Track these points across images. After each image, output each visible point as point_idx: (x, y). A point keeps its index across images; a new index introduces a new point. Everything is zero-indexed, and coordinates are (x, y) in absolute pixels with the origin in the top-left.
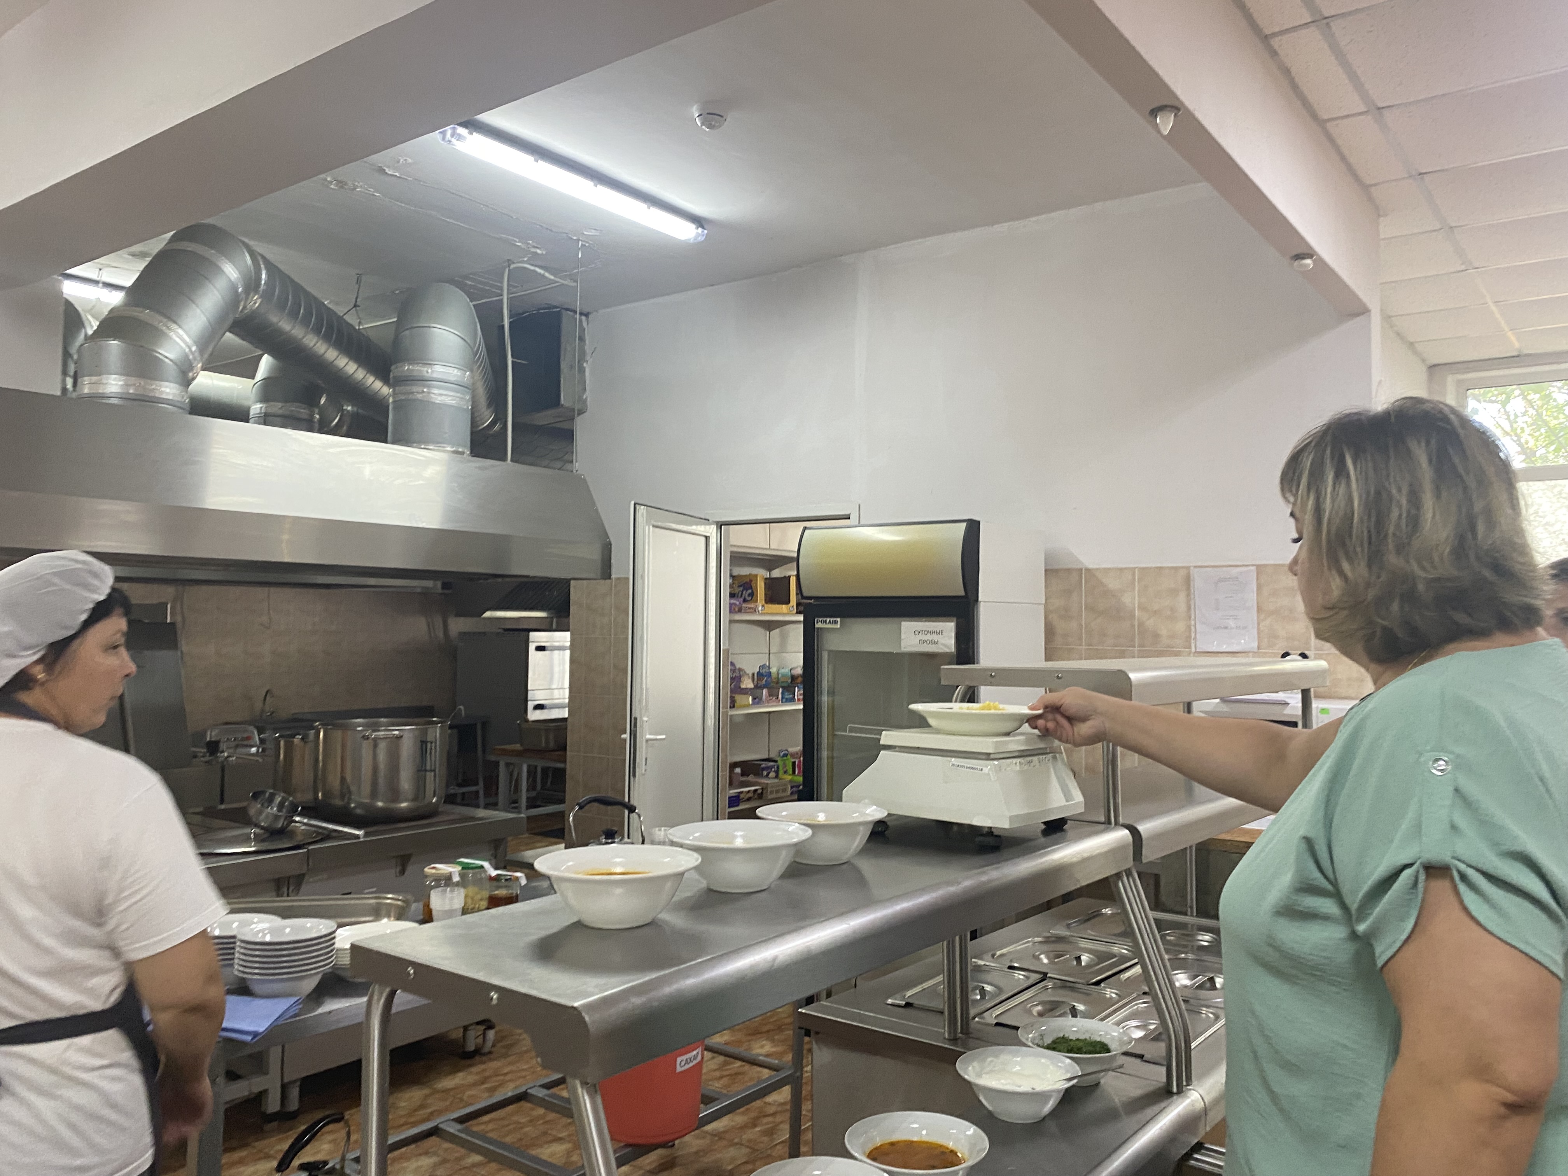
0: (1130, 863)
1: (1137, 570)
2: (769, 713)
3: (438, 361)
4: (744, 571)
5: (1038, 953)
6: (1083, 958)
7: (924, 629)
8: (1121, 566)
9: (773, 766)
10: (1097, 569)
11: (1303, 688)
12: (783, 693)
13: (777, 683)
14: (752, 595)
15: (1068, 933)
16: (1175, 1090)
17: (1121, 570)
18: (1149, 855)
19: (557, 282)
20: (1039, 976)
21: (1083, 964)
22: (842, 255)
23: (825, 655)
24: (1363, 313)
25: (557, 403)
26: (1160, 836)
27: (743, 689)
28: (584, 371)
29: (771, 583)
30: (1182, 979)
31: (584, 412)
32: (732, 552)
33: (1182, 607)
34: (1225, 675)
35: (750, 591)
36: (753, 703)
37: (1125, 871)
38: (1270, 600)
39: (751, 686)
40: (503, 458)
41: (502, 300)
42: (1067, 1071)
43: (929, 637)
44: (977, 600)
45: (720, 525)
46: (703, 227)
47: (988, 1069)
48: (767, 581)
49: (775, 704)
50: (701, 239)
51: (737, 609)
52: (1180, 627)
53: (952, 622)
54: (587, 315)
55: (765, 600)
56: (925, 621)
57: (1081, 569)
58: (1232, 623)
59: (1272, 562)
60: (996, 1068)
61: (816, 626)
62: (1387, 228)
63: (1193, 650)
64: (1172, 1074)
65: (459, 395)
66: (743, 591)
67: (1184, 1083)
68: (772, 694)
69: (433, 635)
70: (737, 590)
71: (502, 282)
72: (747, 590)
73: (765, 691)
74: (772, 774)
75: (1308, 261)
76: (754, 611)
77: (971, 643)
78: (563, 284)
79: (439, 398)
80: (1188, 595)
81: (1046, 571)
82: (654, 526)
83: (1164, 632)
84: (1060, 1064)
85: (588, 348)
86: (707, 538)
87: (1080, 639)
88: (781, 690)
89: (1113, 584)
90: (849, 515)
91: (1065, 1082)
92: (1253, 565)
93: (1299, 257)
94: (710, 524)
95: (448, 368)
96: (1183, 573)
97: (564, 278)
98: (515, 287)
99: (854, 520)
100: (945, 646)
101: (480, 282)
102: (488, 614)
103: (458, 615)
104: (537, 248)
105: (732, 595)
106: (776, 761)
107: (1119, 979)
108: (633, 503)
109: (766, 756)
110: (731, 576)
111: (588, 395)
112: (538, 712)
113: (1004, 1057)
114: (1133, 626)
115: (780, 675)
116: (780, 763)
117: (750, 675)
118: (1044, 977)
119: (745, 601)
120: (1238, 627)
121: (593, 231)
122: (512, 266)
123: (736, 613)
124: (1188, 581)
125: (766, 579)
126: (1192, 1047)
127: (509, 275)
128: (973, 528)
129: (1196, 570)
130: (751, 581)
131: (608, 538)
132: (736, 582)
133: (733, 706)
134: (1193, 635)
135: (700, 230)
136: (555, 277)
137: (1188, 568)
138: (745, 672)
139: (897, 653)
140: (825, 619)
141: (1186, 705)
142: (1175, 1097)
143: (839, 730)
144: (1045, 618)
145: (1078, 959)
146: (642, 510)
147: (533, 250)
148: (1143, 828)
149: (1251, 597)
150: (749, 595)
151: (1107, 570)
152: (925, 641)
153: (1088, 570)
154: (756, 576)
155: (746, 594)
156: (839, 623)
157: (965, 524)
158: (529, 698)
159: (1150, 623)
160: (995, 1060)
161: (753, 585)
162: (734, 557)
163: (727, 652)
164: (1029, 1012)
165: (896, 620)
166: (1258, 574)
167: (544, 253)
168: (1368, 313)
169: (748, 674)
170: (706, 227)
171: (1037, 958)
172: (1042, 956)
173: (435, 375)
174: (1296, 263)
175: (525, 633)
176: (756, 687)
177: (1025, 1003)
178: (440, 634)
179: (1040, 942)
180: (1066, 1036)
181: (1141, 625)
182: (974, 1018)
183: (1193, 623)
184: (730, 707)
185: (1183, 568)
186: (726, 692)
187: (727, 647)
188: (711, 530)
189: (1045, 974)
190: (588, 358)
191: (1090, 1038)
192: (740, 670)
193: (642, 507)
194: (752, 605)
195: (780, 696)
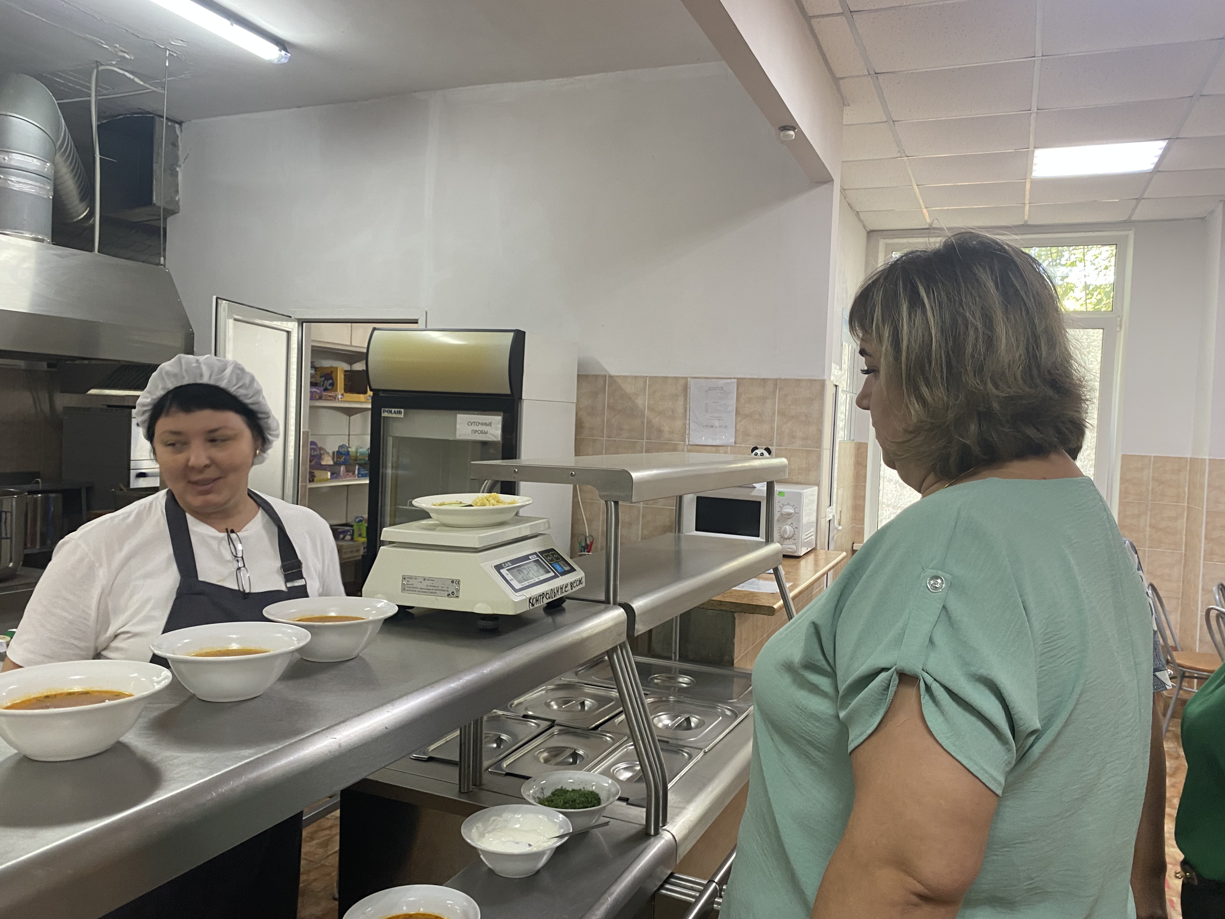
0: (624, 638)
1: (648, 378)
2: (348, 486)
3: (16, 150)
4: (327, 363)
5: (549, 700)
6: (587, 703)
7: (476, 421)
8: (634, 374)
9: (348, 531)
10: (619, 376)
11: (768, 481)
12: (359, 469)
13: (356, 460)
14: (332, 385)
15: (577, 680)
16: (652, 832)
17: (636, 377)
18: (640, 628)
19: (149, 89)
20: (548, 723)
21: (586, 708)
22: (416, 92)
23: (390, 441)
24: (829, 182)
25: (148, 202)
26: (651, 611)
27: (323, 465)
28: (177, 176)
29: (350, 376)
30: (663, 721)
31: (177, 213)
32: (312, 346)
33: (681, 410)
34: (710, 472)
35: (330, 381)
36: (332, 478)
37: (620, 645)
38: (746, 406)
39: (331, 463)
40: (91, 250)
41: (90, 101)
42: (561, 828)
43: (480, 428)
44: (520, 398)
45: (301, 322)
46: (286, 50)
47: (492, 827)
48: (347, 373)
49: (352, 478)
50: (284, 61)
51: (317, 397)
52: (679, 423)
53: (500, 415)
54: (180, 123)
55: (345, 389)
56: (477, 414)
57: (605, 376)
58: (716, 423)
59: (749, 377)
60: (498, 826)
61: (383, 415)
62: (849, 116)
63: (687, 443)
64: (651, 817)
65: (38, 184)
66: (324, 382)
67: (661, 825)
68: (350, 471)
69: (39, 408)
70: (319, 380)
71: (90, 82)
72: (328, 380)
73: (343, 468)
74: (348, 537)
75: (792, 133)
76: (334, 398)
77: (514, 434)
78: (154, 91)
79: (17, 185)
80: (686, 399)
81: (578, 375)
82: (235, 320)
83: (666, 429)
84: (555, 820)
85: (181, 153)
86: (288, 333)
87: (602, 431)
88: (357, 467)
89: (629, 389)
90: (417, 320)
91: (556, 839)
92: (734, 378)
93: (785, 128)
94: (293, 321)
95: (26, 157)
96: (682, 382)
97: (155, 85)
98: (106, 89)
99: (421, 324)
100: (493, 435)
101: (71, 81)
102: (93, 391)
103: (63, 391)
104: (125, 52)
105: (313, 384)
106: (352, 526)
107: (614, 723)
108: (214, 297)
109: (344, 522)
110: (313, 367)
111: (180, 197)
112: (141, 480)
113: (506, 816)
114: (643, 423)
115: (358, 454)
116: (355, 528)
117: (331, 454)
118: (553, 724)
119: (326, 390)
120: (721, 426)
121: (181, 42)
122: (101, 68)
123: (317, 400)
124: (686, 388)
125: (346, 371)
126: (669, 788)
127: (97, 75)
128: (519, 337)
129: (692, 380)
130: (332, 372)
131: (191, 328)
132: (318, 373)
133: (312, 480)
134: (687, 431)
135: (283, 53)
136: (144, 83)
137: (686, 378)
138: (326, 451)
139: (452, 441)
140: (390, 409)
141: (678, 498)
142: (652, 839)
143: (399, 505)
144: (576, 414)
145: (583, 704)
146: (223, 304)
147: (122, 54)
148: (637, 605)
149: (732, 403)
150: (330, 385)
151: (625, 377)
152: (476, 431)
153: (611, 377)
154: (337, 368)
155: (327, 383)
156: (403, 413)
157: (512, 334)
158: (131, 468)
159: (656, 421)
160: (499, 819)
161: (334, 375)
162: (315, 350)
163: (306, 434)
164: (537, 759)
165: (453, 412)
166: (738, 385)
167: (132, 58)
168: (831, 183)
169: (328, 453)
170: (289, 50)
171: (548, 705)
172: (553, 703)
173: (13, 163)
174: (782, 134)
175: (127, 410)
176: (336, 464)
177: (533, 751)
178: (46, 407)
179: (552, 690)
180: (564, 787)
181: (649, 422)
182: (487, 769)
183: (687, 422)
184: (310, 481)
185: (682, 378)
186: (305, 469)
187: (307, 429)
188: (293, 326)
189: (554, 721)
190: (181, 162)
191: (584, 788)
192: (321, 449)
193: (224, 302)
194: (332, 394)
195: (356, 472)
